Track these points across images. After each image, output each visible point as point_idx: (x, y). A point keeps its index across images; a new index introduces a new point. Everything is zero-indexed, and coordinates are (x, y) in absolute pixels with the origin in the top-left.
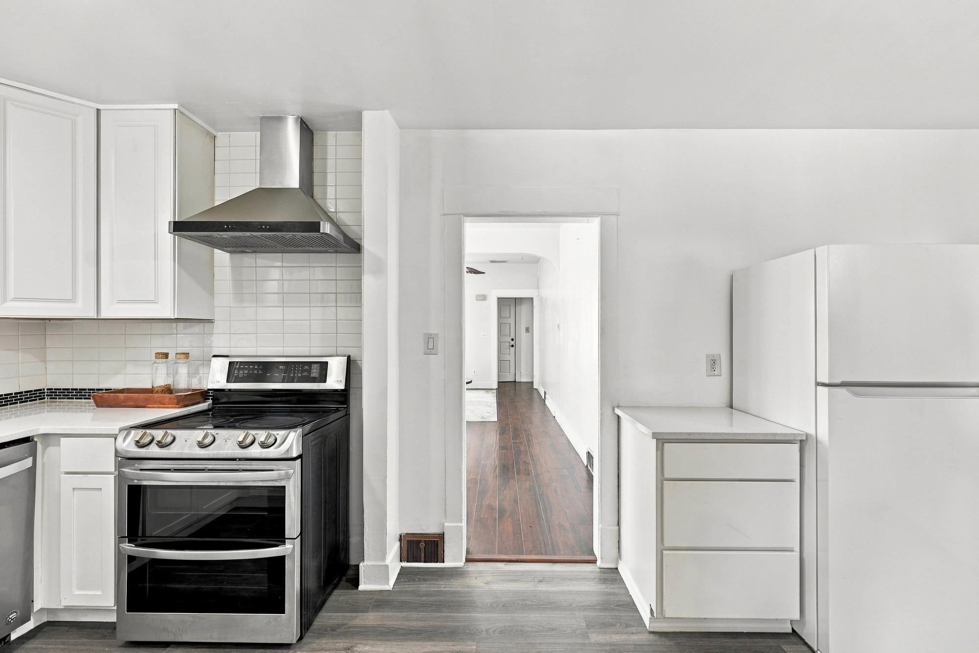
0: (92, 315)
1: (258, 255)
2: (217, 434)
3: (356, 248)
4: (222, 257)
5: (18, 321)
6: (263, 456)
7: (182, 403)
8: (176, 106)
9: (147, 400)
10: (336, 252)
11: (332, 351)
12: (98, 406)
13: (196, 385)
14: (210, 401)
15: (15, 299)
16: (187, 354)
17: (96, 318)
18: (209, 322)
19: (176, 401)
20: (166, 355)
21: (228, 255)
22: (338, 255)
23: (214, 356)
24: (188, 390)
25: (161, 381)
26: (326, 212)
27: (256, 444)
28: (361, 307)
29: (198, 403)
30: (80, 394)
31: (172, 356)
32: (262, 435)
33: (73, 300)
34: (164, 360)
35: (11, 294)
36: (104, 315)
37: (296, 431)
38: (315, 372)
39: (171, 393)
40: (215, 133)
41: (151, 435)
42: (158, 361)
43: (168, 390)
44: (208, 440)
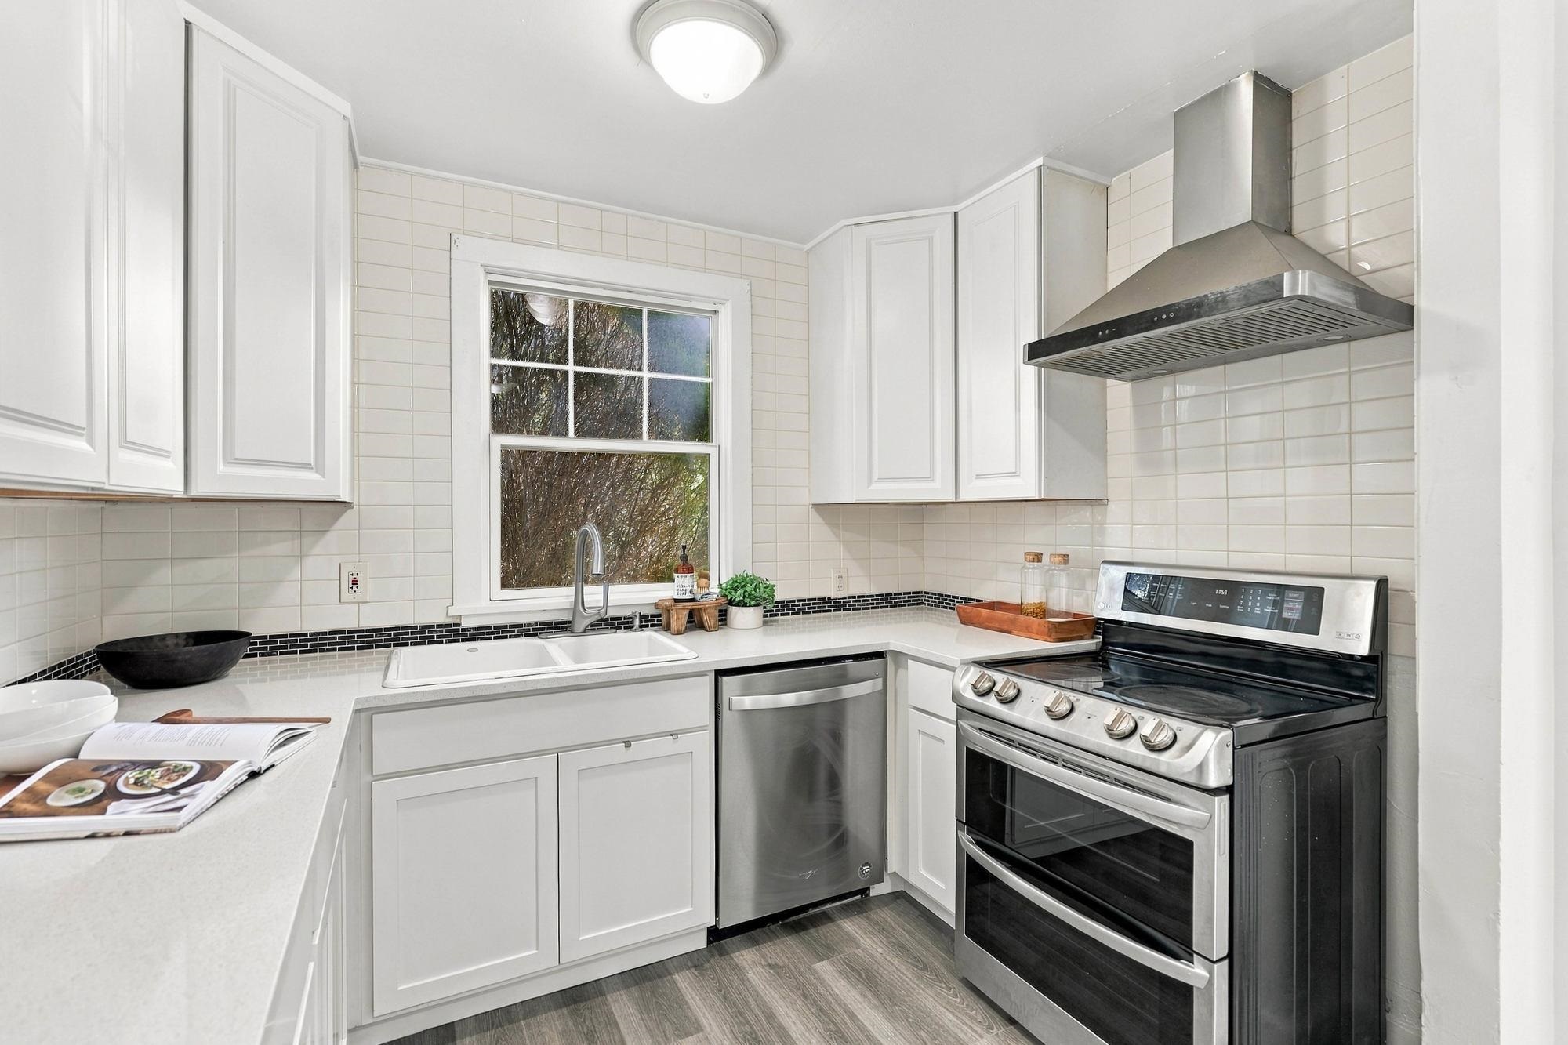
0: (951, 497)
1: (1180, 376)
2: (1078, 700)
3: (1403, 316)
4: (1119, 391)
5: (897, 507)
6: (1147, 765)
7: (1054, 634)
8: (1039, 161)
9: (1013, 622)
10: (1349, 339)
11: (1341, 565)
12: (963, 622)
13: (1079, 606)
14: (1099, 639)
15: (880, 480)
16: (1064, 555)
17: (954, 500)
18: (1099, 504)
19: (1046, 630)
20: (1038, 557)
21: (1128, 385)
22: (1355, 345)
23: (1105, 562)
24: (1067, 614)
25: (1033, 596)
26: (1323, 257)
27: (1136, 739)
28: (1413, 460)
29: (1081, 638)
30: (947, 602)
31: (1045, 559)
32: (1149, 724)
33: (930, 479)
34: (1036, 564)
35: (876, 477)
36: (963, 497)
37: (1218, 733)
38: (1293, 610)
39: (1044, 617)
40: (1104, 181)
41: (990, 679)
42: (1028, 564)
43: (1041, 612)
44: (1064, 708)
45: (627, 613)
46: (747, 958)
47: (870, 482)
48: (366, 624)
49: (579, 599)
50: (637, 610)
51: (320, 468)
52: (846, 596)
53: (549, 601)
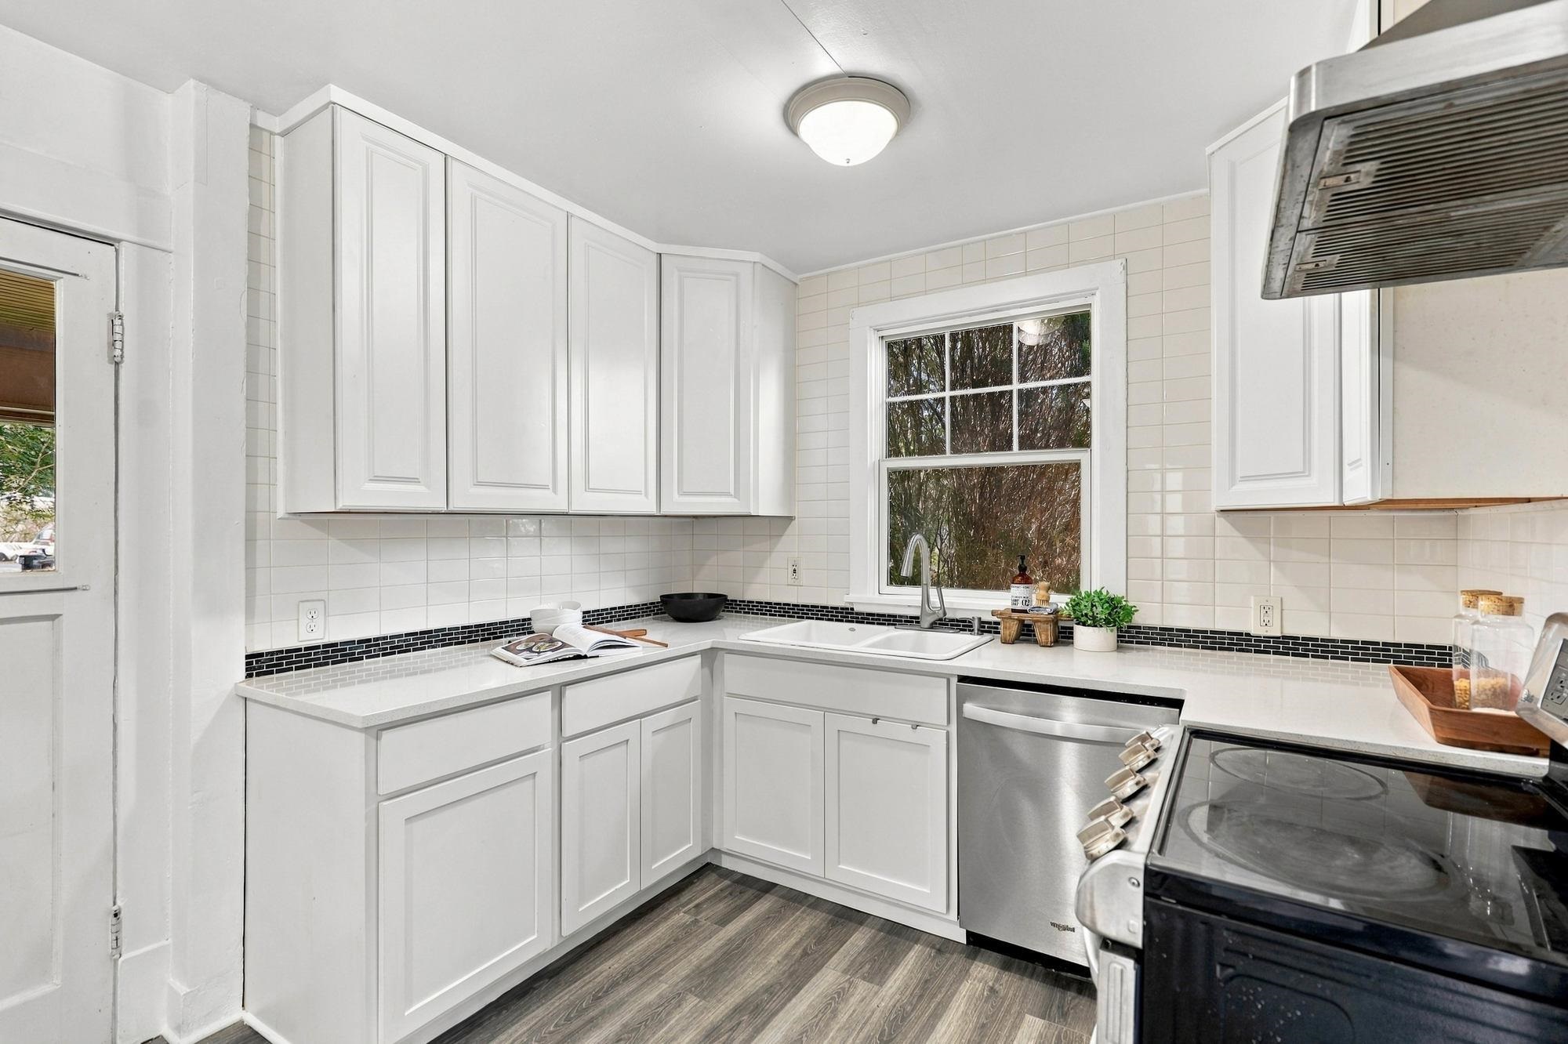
15: (1246, 479)
33: (1305, 472)
35: (1239, 474)
45: (968, 615)
46: (984, 972)
47: (1233, 483)
48: (801, 602)
49: (926, 599)
50: (977, 615)
51: (737, 495)
52: (1279, 635)
53: (907, 599)
